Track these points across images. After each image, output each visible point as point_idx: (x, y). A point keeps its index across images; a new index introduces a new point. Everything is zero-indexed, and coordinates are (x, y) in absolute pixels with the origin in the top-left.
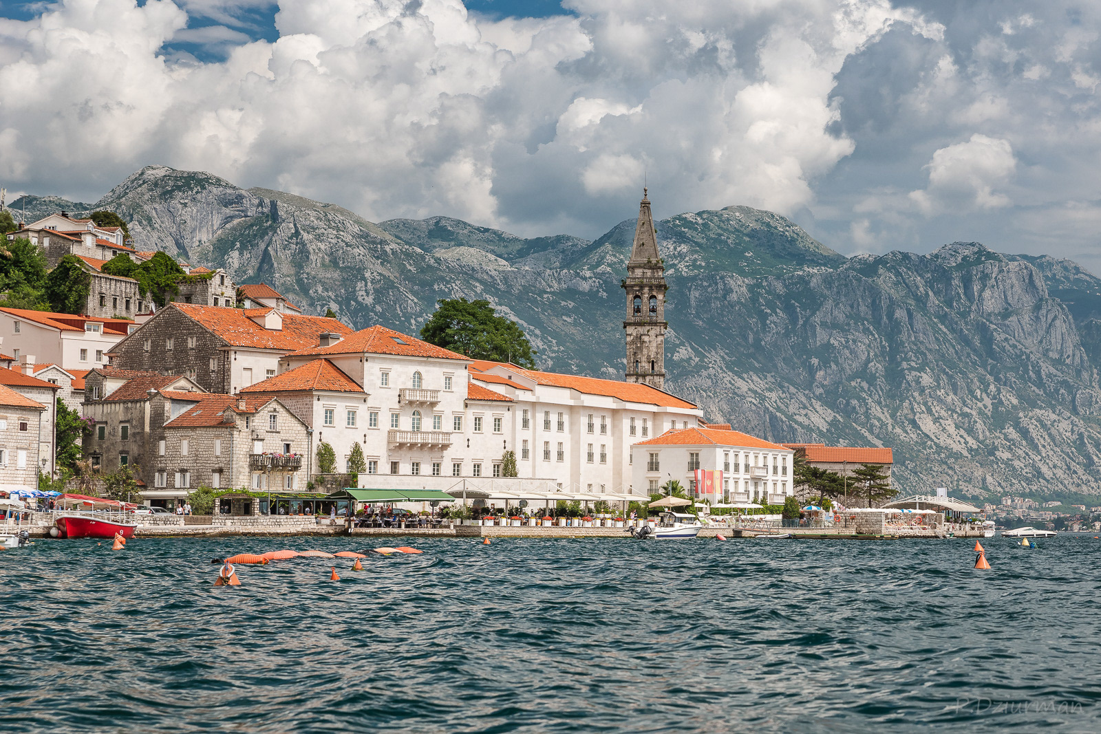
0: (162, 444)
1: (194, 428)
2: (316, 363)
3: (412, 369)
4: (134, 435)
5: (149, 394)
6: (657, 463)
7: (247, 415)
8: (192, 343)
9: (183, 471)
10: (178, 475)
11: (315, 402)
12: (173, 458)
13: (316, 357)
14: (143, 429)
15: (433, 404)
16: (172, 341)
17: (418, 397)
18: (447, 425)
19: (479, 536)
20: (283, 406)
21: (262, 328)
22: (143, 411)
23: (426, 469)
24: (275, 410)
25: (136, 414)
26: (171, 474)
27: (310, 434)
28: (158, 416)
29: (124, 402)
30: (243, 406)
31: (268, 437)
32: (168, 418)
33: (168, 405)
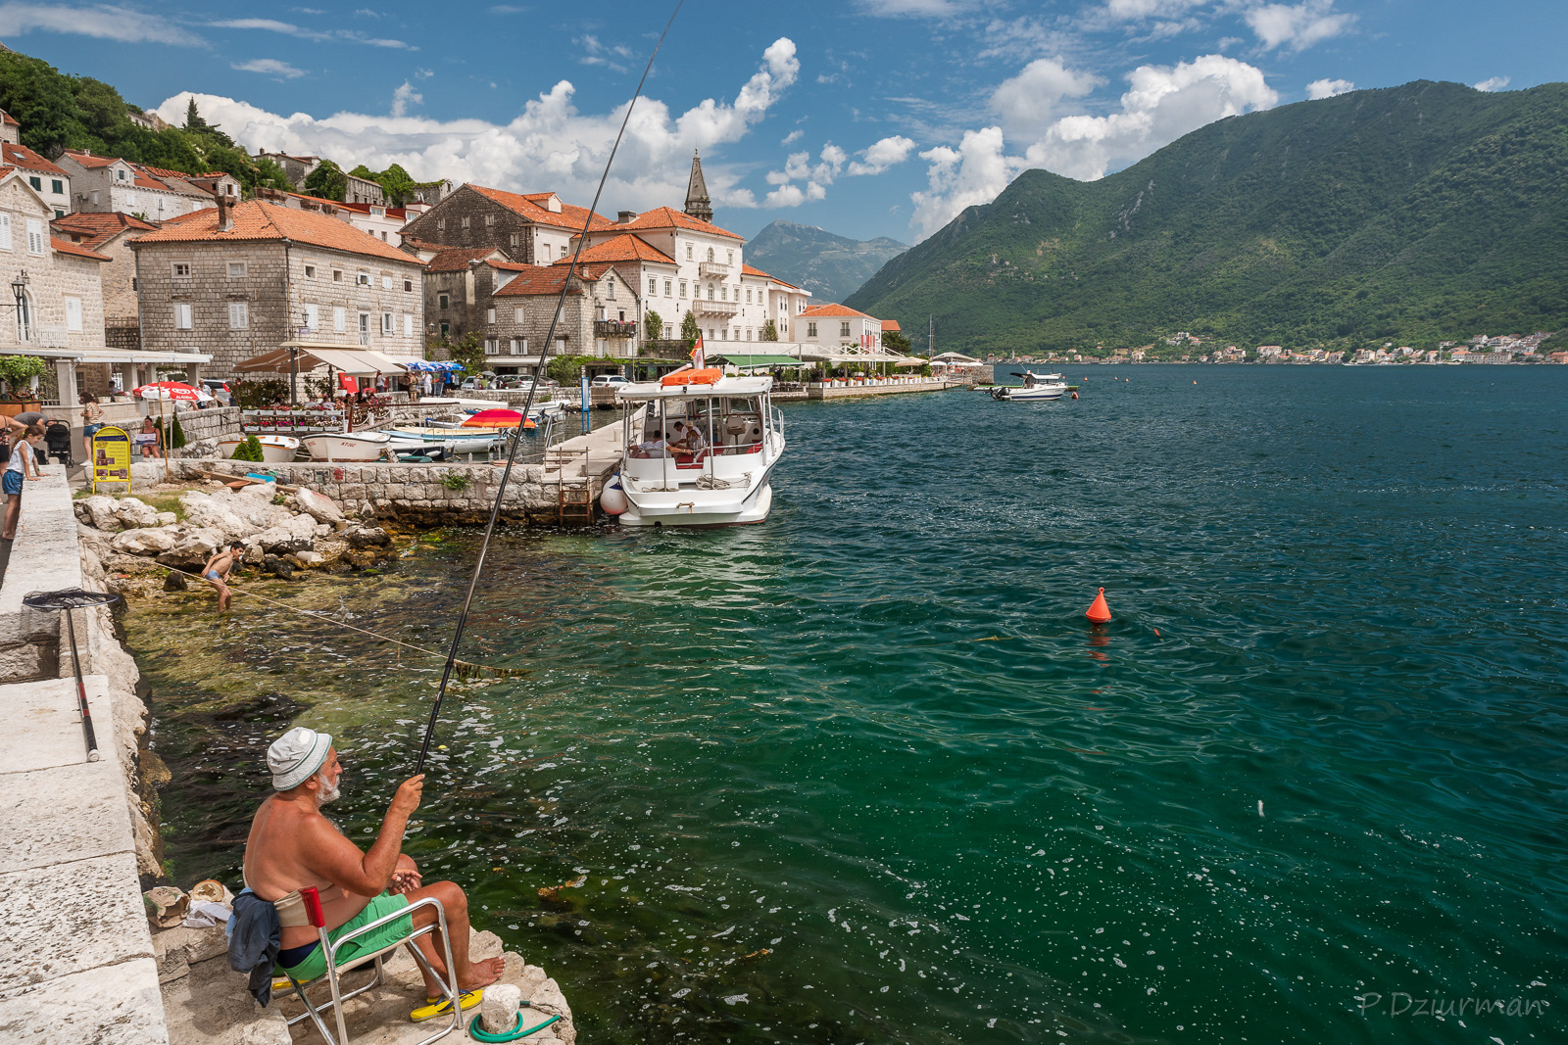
0: (492, 313)
1: (530, 296)
2: (625, 239)
3: (707, 245)
4: (455, 304)
5: (472, 264)
6: (815, 330)
7: (591, 282)
8: (489, 220)
9: (519, 339)
10: (513, 343)
11: (642, 272)
12: (504, 326)
13: (623, 232)
14: (465, 298)
15: (724, 277)
16: (468, 220)
17: (714, 270)
18: (731, 298)
19: (821, 398)
20: (618, 276)
21: (547, 210)
22: (463, 282)
23: (718, 336)
24: (612, 278)
25: (455, 284)
26: (506, 341)
27: (638, 302)
28: (484, 287)
29: (442, 273)
30: (586, 273)
31: (607, 304)
32: (496, 287)
33: (495, 275)
